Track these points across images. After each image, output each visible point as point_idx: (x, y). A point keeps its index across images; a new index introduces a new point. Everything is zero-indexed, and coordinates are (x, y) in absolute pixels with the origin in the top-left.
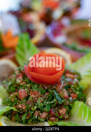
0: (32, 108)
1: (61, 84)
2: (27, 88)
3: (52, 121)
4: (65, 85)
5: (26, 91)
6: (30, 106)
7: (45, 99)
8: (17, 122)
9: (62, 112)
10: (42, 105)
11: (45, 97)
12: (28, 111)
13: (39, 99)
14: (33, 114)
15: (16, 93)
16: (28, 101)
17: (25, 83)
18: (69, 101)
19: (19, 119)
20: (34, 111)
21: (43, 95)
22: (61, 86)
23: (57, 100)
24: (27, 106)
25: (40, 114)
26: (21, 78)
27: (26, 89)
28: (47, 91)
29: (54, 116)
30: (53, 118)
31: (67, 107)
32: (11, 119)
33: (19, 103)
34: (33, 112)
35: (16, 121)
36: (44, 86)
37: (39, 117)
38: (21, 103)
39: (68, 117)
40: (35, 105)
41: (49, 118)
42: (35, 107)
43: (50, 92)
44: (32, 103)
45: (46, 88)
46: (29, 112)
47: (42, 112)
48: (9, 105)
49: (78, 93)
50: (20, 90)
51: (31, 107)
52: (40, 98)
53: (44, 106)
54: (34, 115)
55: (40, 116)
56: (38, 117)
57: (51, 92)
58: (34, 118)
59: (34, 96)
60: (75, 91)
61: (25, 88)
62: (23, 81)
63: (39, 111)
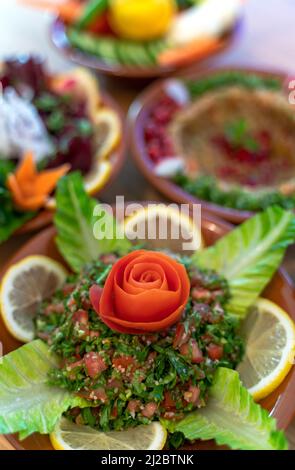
0: (121, 396)
1: (184, 331)
2: (102, 349)
3: (170, 419)
4: (194, 330)
5: (102, 358)
6: (116, 391)
7: (148, 372)
8: (88, 427)
9: (190, 398)
10: (145, 389)
11: (149, 367)
12: (113, 402)
13: (136, 376)
14: (124, 409)
15: (79, 364)
16: (110, 381)
17: (97, 334)
18: (205, 368)
19: (92, 421)
20: (127, 402)
21: (143, 363)
22: (185, 335)
23: (178, 375)
24: (111, 393)
25: (142, 408)
26: (84, 321)
27: (101, 352)
28: (151, 350)
29: (173, 409)
30: (172, 414)
31: (202, 382)
32: (74, 421)
33: (88, 386)
34: (124, 404)
35: (87, 424)
36: (144, 338)
37: (139, 415)
38: (94, 388)
39: (204, 405)
40: (127, 388)
41: (162, 414)
42: (129, 394)
43: (158, 354)
44: (121, 385)
45: (149, 343)
46: (115, 404)
47: (144, 402)
48: (63, 386)
49: (224, 341)
50: (88, 356)
51: (119, 393)
52: (137, 372)
53: (150, 390)
54: (126, 410)
55: (141, 411)
56: (136, 413)
57: (161, 351)
58: (128, 418)
59: (123, 370)
60: (216, 338)
61: (99, 347)
62: (90, 330)
63: (138, 401)
